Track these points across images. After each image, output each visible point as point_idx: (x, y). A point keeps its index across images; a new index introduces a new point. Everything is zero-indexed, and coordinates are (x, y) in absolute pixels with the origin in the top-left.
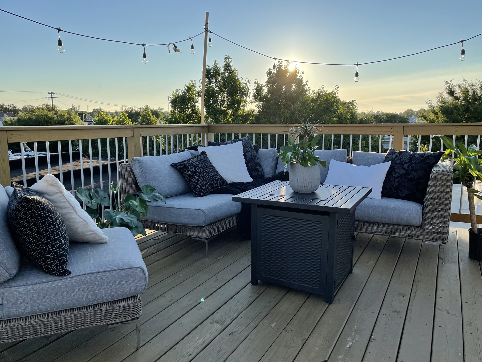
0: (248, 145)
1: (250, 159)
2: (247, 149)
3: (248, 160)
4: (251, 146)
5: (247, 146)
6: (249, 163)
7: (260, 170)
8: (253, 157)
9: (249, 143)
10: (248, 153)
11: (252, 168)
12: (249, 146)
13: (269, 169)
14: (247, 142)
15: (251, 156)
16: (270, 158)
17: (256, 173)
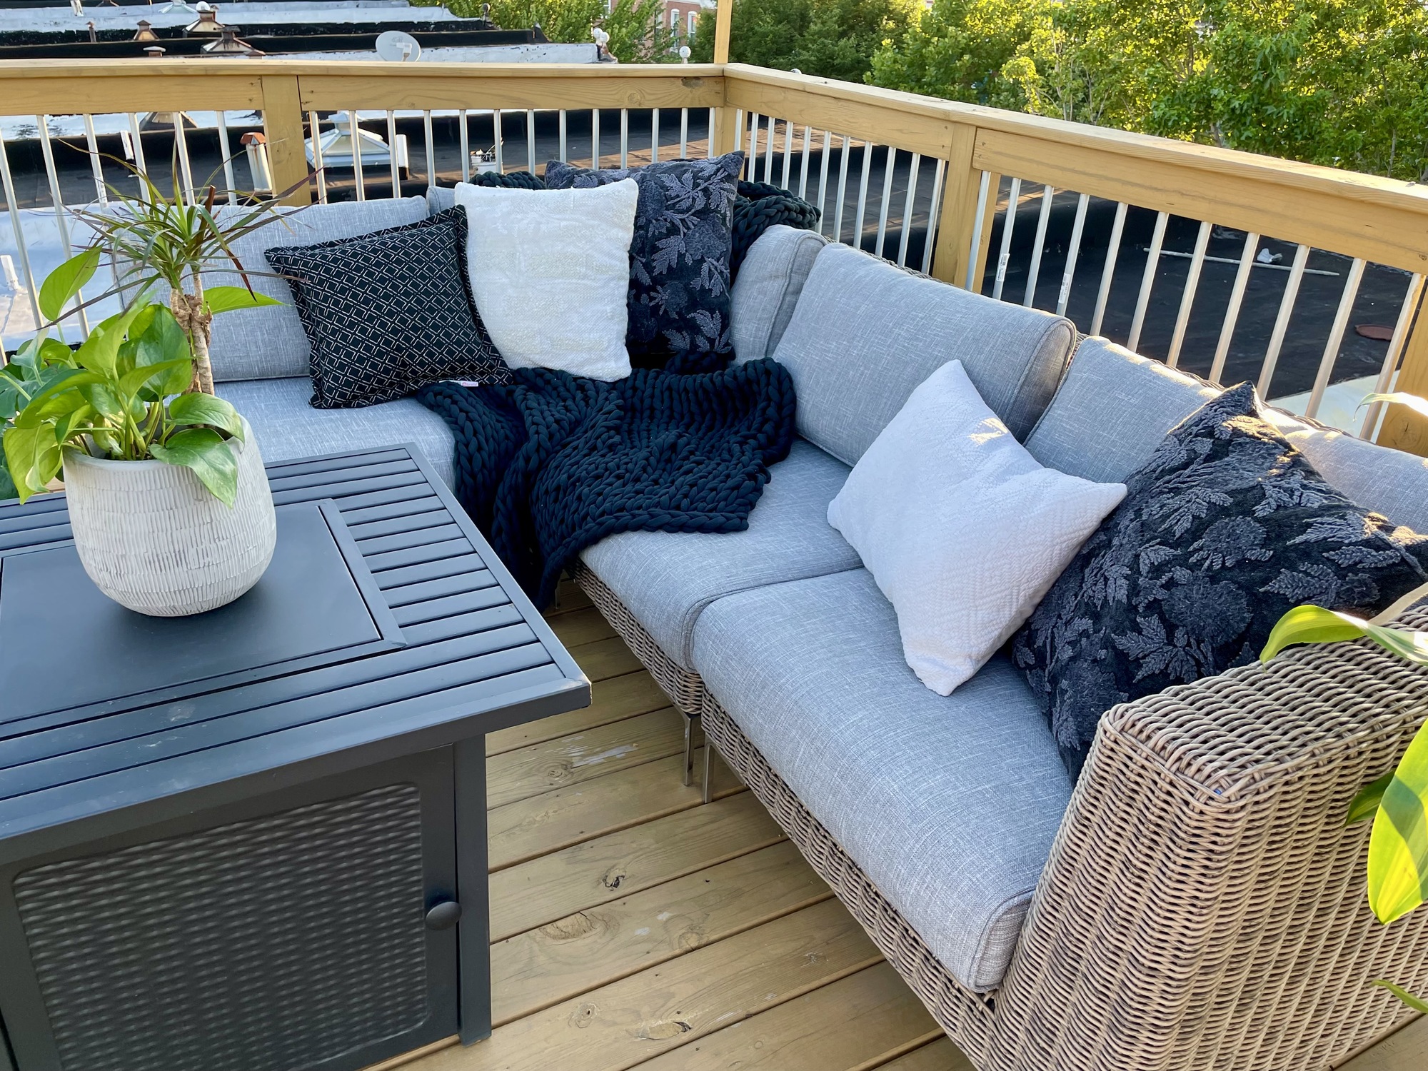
0: (694, 199)
1: (670, 268)
2: (677, 218)
3: (656, 272)
4: (707, 204)
5: (685, 205)
6: (659, 288)
7: (705, 329)
8: (689, 260)
9: (705, 190)
10: (672, 240)
11: (666, 312)
12: (700, 205)
13: (758, 329)
14: (696, 185)
15: (681, 256)
16: (776, 277)
17: (688, 341)
